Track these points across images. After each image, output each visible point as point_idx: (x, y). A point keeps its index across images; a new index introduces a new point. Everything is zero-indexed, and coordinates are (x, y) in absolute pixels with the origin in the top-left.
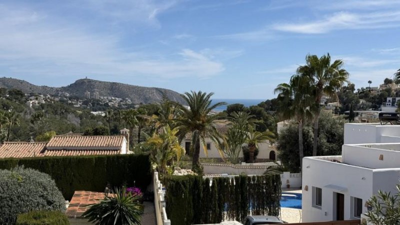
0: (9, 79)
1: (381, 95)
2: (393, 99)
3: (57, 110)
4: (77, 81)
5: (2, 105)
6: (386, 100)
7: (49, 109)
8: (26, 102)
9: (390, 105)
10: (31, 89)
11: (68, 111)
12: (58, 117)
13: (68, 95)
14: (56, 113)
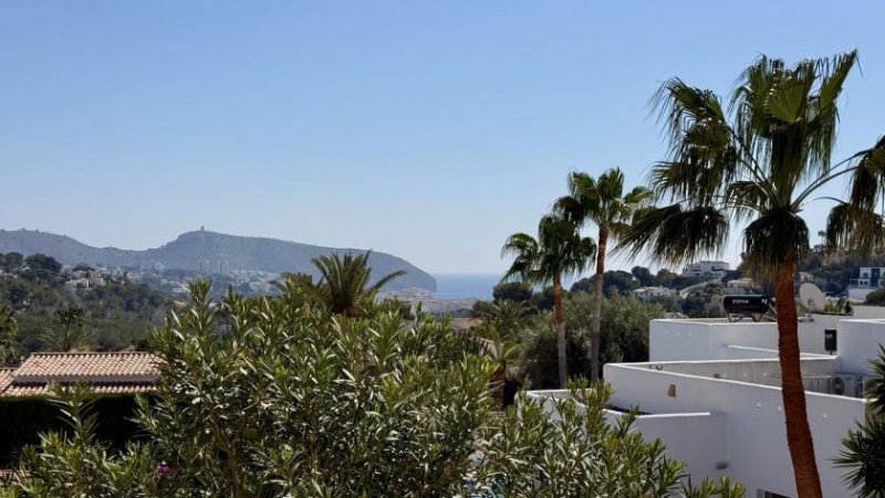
0: (33, 233)
1: (848, 263)
2: (873, 270)
3: (130, 301)
4: (181, 237)
5: (10, 290)
6: (858, 274)
7: (115, 297)
8: (63, 283)
9: (866, 283)
10: (80, 254)
11: (154, 301)
12: (133, 316)
13: (161, 267)
14: (129, 307)
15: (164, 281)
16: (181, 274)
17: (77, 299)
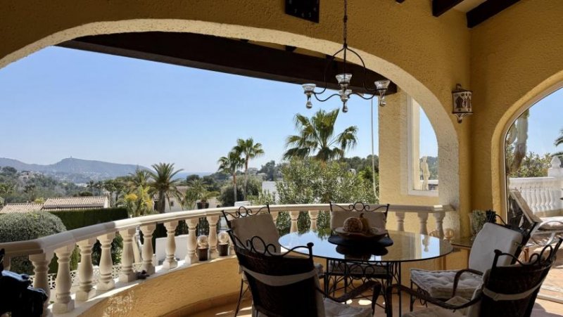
3: (45, 183)
7: (39, 182)
8: (18, 177)
11: (55, 183)
12: (46, 189)
13: (55, 171)
14: (45, 185)
15: (56, 176)
16: (63, 174)
17: (23, 182)
